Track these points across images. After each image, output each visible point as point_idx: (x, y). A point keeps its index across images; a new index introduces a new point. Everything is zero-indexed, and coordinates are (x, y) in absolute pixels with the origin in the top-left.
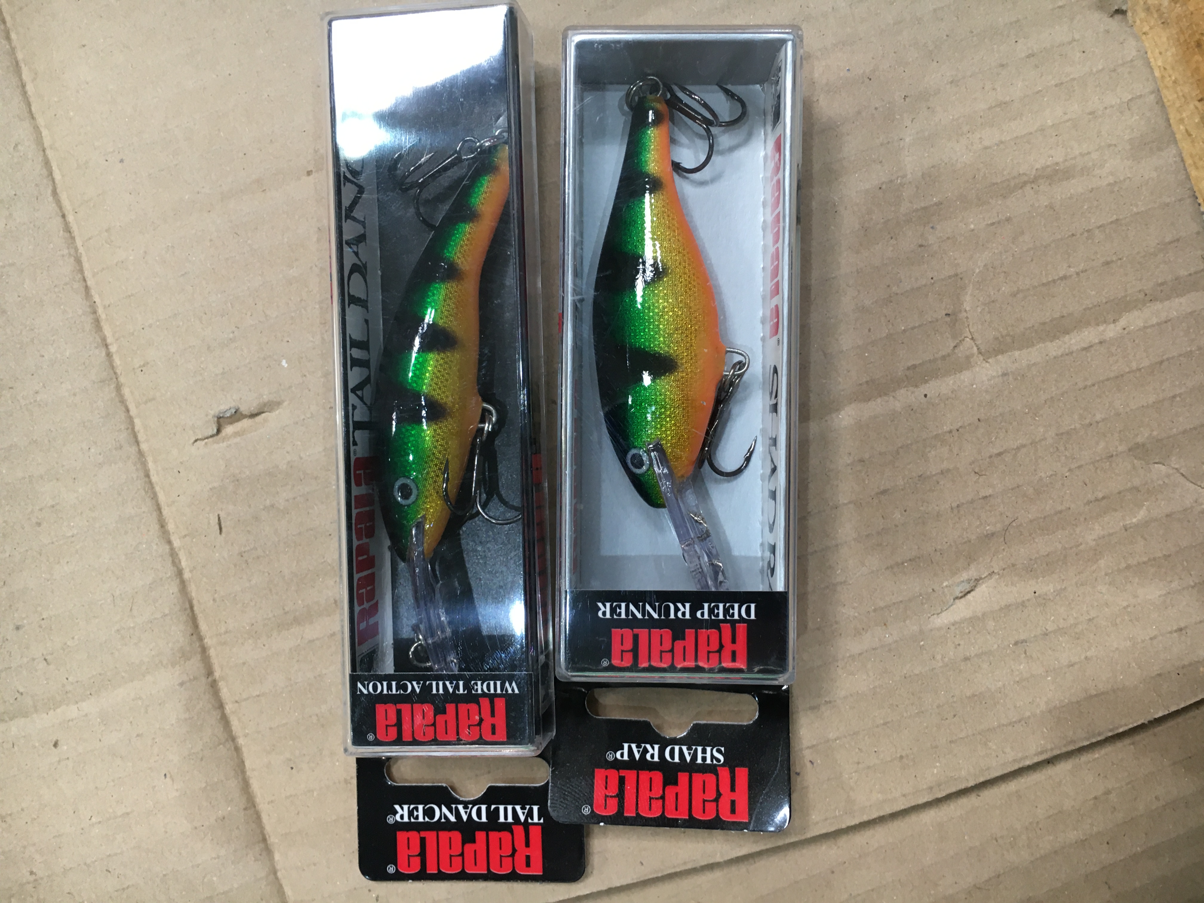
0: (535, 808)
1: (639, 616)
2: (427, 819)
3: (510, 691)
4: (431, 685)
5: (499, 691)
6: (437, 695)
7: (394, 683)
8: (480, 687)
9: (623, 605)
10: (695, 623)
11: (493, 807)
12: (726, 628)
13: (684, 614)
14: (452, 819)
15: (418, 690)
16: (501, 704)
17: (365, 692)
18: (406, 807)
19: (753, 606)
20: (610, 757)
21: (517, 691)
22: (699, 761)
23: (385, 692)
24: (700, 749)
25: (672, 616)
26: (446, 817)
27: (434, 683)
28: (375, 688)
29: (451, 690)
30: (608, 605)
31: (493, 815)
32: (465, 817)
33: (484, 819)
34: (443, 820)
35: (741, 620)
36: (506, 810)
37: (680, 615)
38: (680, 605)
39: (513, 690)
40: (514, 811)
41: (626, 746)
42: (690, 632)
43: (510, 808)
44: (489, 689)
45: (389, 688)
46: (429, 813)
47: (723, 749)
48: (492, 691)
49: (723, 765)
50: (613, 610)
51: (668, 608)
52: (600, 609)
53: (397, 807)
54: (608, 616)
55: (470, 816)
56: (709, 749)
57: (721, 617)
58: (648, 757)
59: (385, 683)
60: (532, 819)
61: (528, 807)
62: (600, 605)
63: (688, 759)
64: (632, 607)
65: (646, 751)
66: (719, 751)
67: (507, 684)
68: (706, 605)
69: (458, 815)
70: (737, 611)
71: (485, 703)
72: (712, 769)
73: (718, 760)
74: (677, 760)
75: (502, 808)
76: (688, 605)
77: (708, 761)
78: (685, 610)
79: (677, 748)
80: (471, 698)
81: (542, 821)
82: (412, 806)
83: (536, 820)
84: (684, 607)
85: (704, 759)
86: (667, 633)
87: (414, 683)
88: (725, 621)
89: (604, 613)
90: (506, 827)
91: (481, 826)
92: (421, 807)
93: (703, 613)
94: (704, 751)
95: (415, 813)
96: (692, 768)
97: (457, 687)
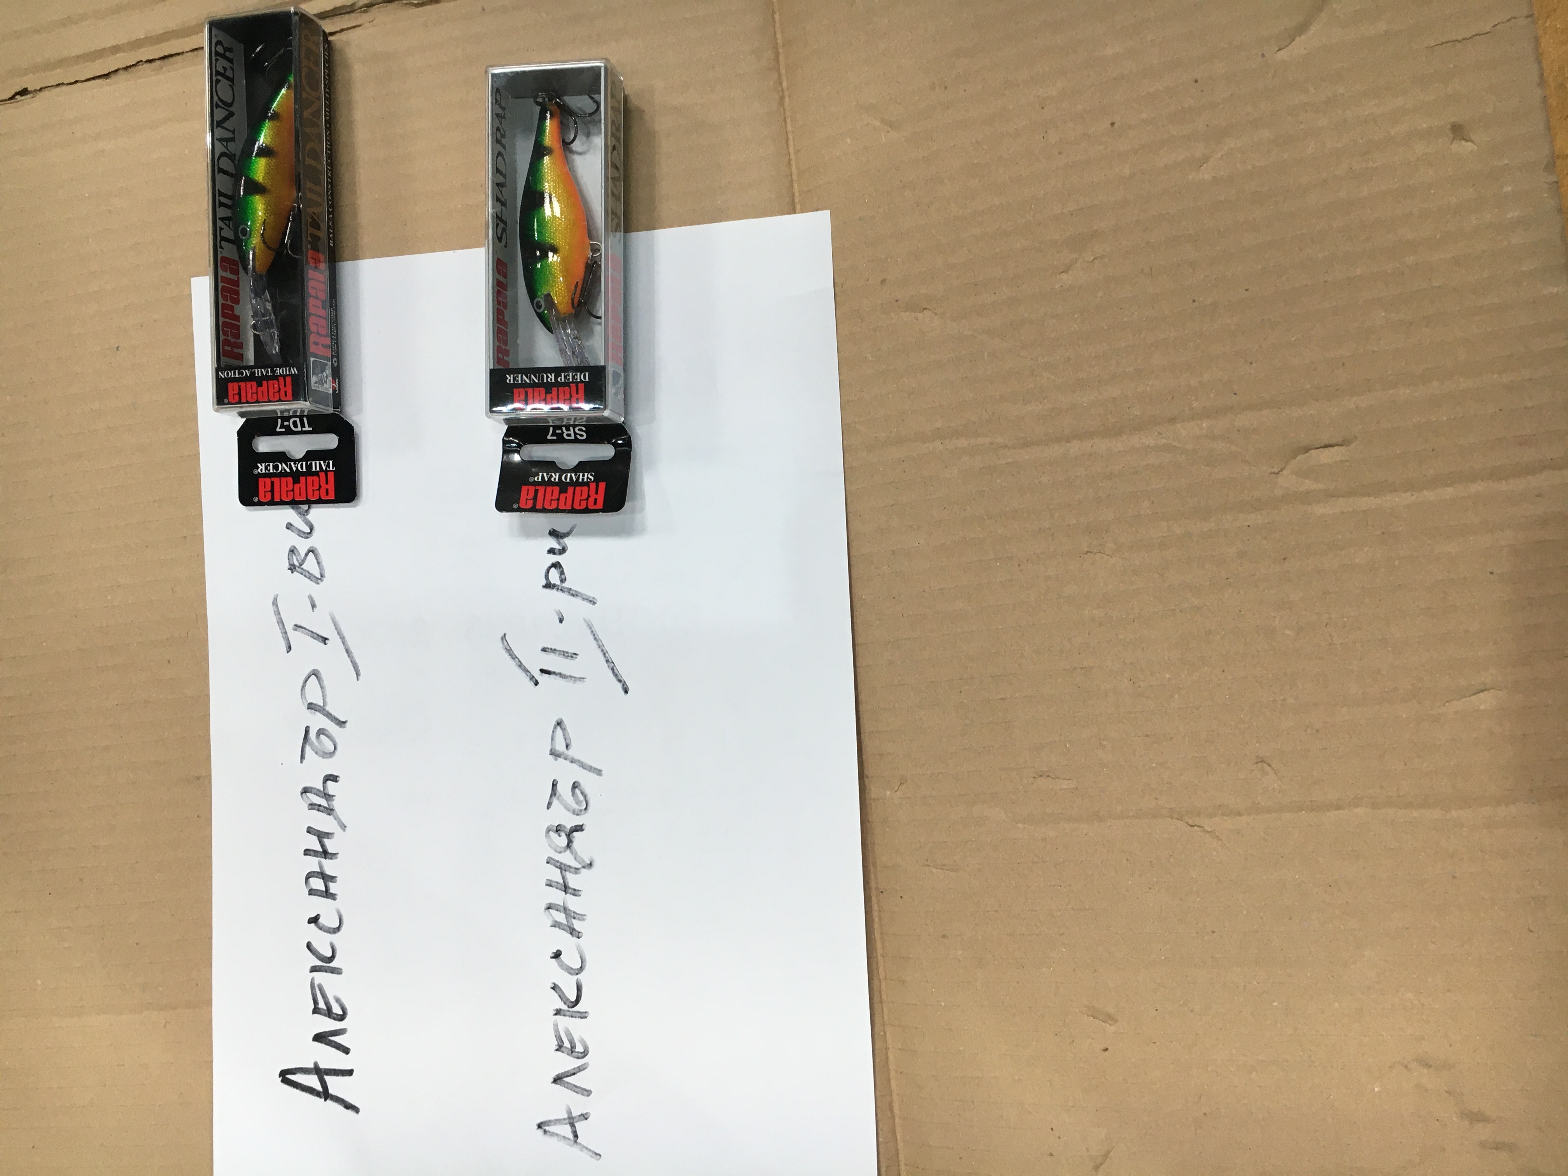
0: (331, 462)
1: (528, 381)
2: (275, 471)
3: (293, 373)
4: (255, 371)
5: (288, 373)
6: (259, 376)
7: (237, 371)
8: (279, 371)
9: (520, 376)
10: (557, 384)
11: (309, 462)
12: (573, 386)
13: (551, 379)
14: (288, 470)
15: (248, 375)
16: (289, 379)
17: (223, 377)
18: (263, 465)
19: (587, 374)
20: (531, 480)
21: (297, 373)
22: (580, 480)
23: (233, 376)
24: (581, 474)
25: (545, 381)
26: (285, 470)
27: (256, 370)
28: (228, 374)
29: (265, 374)
30: (512, 376)
31: (309, 467)
32: (295, 469)
33: (304, 470)
34: (283, 471)
35: (581, 381)
36: (316, 463)
37: (549, 380)
38: (549, 375)
39: (295, 372)
40: (320, 464)
41: (541, 474)
42: (555, 389)
43: (318, 462)
44: (283, 372)
45: (235, 374)
46: (276, 467)
47: (594, 474)
48: (285, 373)
49: (593, 482)
50: (514, 379)
51: (543, 376)
52: (507, 378)
53: (259, 465)
54: (512, 382)
55: (297, 468)
56: (586, 474)
57: (571, 380)
58: (553, 479)
59: (232, 371)
60: (329, 468)
61: (327, 461)
62: (508, 376)
63: (575, 480)
64: (524, 377)
65: (552, 476)
66: (592, 475)
67: (292, 369)
68: (563, 374)
69: (291, 468)
70: (579, 377)
71: (281, 380)
72: (587, 484)
73: (591, 479)
74: (568, 480)
75: (313, 463)
76: (553, 375)
77: (585, 480)
78: (552, 377)
79: (569, 475)
80: (275, 377)
81: (334, 469)
82: (267, 464)
83: (331, 469)
84: (551, 375)
85: (583, 479)
86: (543, 390)
87: (247, 371)
88: (573, 382)
89: (510, 380)
90: (316, 473)
91: (303, 474)
92: (271, 464)
93: (561, 379)
94: (583, 476)
95: (269, 468)
96: (577, 484)
97: (267, 372)
